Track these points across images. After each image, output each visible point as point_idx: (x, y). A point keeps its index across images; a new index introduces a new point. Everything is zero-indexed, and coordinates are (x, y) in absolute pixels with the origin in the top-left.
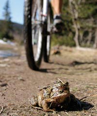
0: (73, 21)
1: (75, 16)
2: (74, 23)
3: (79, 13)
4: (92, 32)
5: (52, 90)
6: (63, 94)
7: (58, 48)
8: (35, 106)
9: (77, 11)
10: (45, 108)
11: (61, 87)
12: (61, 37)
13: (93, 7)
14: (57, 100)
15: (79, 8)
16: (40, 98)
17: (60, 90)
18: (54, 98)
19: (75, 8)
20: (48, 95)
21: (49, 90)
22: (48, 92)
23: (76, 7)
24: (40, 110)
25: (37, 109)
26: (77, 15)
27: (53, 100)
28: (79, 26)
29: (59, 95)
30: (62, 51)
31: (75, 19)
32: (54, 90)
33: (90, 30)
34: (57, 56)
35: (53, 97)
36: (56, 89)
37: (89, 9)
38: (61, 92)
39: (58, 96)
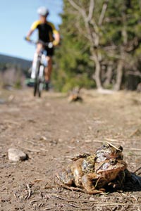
0: (92, 49)
1: (94, 43)
2: (93, 53)
3: (100, 38)
4: (112, 66)
5: (96, 159)
6: (117, 166)
7: (78, 92)
8: (69, 185)
9: (98, 34)
10: (88, 189)
11: (113, 154)
12: (79, 76)
13: (114, 28)
14: (106, 175)
15: (100, 31)
16: (76, 172)
17: (111, 160)
18: (101, 173)
19: (94, 31)
20: (91, 167)
21: (91, 159)
22: (89, 163)
23: (96, 29)
24: (79, 191)
25: (74, 190)
26: (97, 42)
27: (100, 176)
28: (100, 57)
29: (111, 168)
30: (84, 97)
31: (95, 48)
32: (98, 160)
33: (111, 63)
34: (78, 103)
35: (100, 170)
36: (102, 157)
37: (109, 31)
38: (114, 163)
39: (109, 169)
